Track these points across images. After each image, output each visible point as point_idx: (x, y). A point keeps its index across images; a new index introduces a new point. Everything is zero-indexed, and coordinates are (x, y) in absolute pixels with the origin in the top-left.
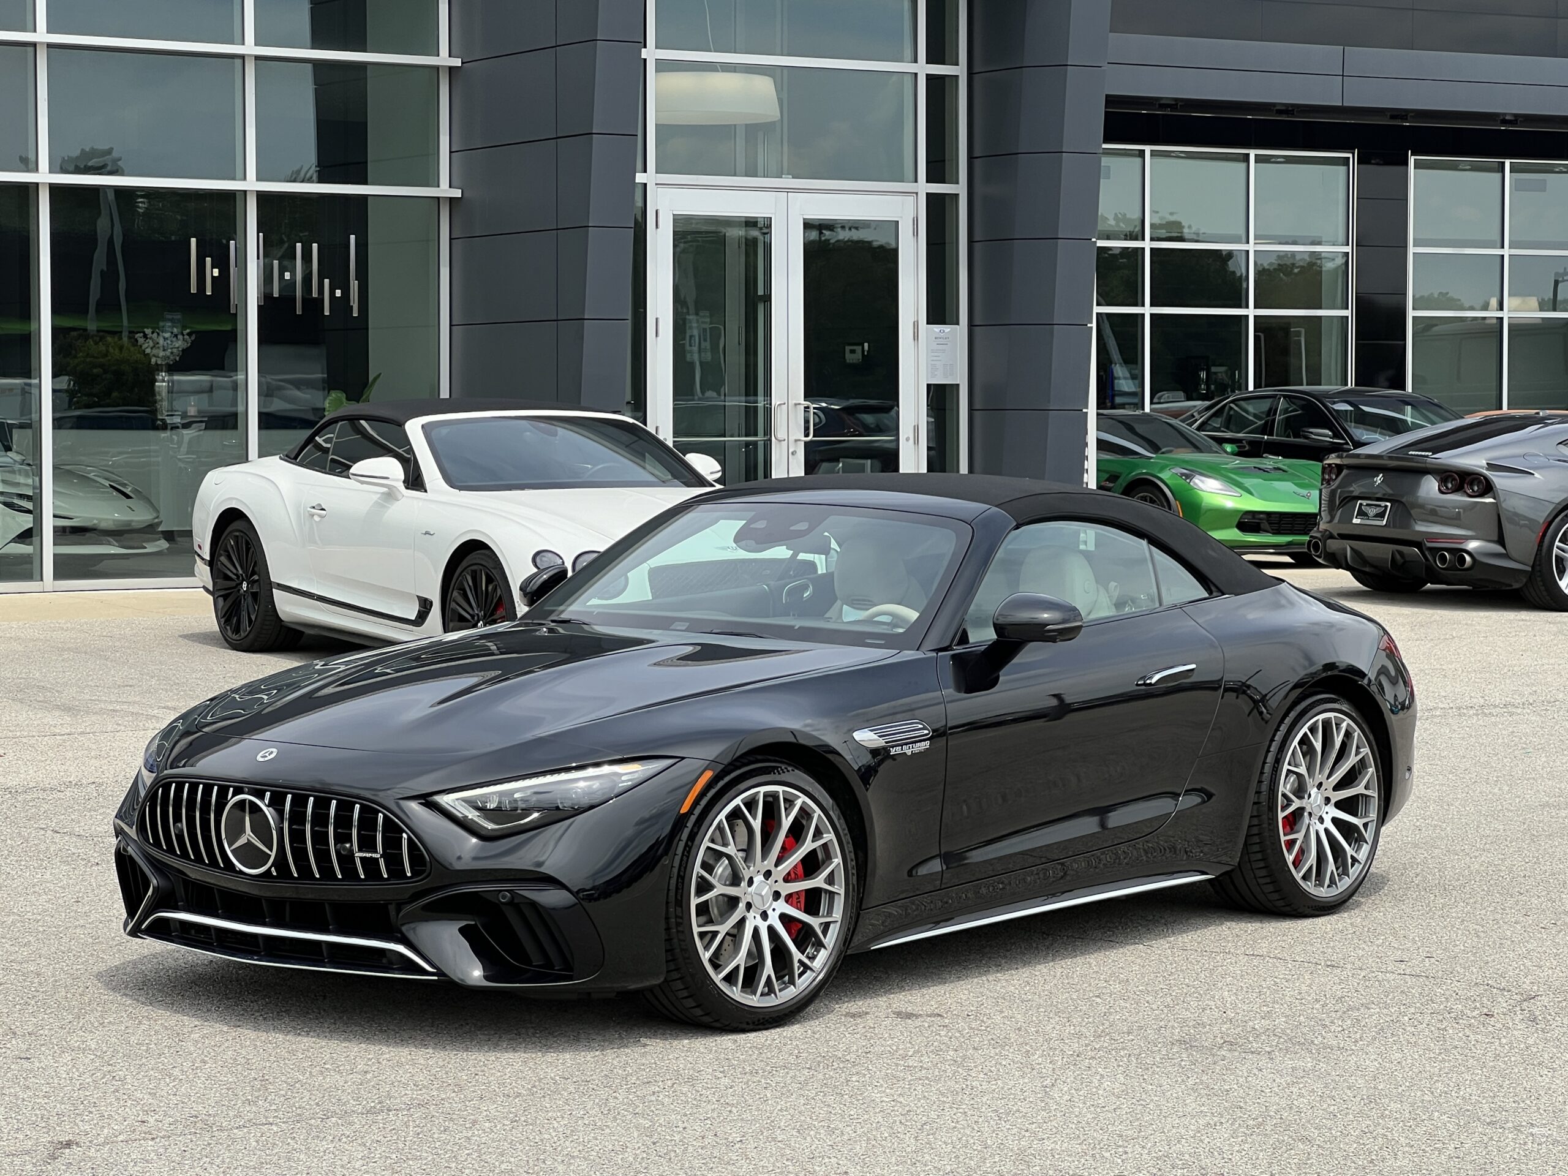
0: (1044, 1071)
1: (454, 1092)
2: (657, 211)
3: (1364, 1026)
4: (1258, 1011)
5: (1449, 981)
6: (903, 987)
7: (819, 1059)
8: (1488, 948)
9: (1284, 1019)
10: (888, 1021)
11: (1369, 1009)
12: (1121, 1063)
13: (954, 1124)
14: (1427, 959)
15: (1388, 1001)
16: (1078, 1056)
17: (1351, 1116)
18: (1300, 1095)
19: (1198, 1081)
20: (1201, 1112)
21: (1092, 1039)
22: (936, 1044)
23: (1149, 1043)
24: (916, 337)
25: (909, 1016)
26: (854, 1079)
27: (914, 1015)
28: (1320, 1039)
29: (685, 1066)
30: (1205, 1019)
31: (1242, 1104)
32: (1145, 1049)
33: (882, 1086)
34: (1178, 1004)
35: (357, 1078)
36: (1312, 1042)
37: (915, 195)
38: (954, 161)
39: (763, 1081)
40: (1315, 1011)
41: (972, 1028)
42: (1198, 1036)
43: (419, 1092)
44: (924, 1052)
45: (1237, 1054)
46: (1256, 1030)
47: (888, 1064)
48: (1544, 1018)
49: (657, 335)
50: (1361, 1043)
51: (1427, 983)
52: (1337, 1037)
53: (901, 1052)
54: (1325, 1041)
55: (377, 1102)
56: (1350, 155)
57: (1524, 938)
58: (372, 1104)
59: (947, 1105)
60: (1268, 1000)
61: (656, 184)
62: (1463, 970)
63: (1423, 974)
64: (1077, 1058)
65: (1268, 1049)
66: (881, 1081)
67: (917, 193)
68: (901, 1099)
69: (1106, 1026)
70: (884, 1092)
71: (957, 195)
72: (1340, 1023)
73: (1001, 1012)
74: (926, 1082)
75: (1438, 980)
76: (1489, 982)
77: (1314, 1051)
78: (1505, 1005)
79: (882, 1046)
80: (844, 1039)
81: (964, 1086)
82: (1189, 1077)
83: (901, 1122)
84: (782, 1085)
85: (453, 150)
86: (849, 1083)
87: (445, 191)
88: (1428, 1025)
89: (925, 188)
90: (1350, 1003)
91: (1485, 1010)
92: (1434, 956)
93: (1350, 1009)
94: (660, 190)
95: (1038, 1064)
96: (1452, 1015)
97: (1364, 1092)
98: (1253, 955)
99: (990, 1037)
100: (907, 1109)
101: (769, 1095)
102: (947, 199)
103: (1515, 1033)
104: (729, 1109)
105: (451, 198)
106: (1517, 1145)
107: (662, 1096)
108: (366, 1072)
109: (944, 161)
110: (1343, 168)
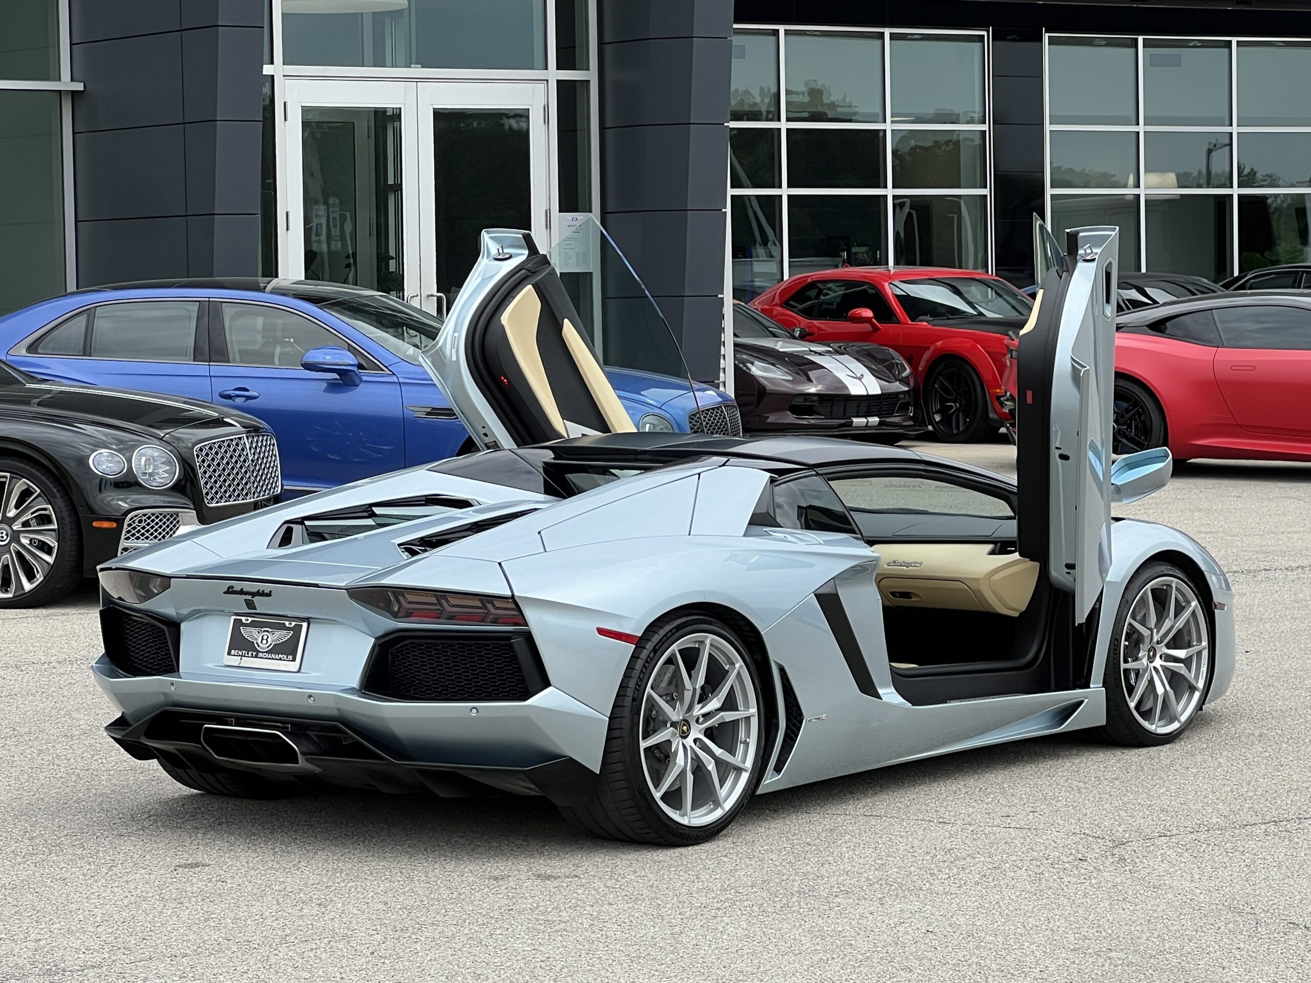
0: (673, 921)
1: (124, 954)
2: (285, 103)
3: (968, 873)
4: (873, 863)
5: (1050, 832)
6: (542, 852)
7: (465, 916)
8: (1087, 802)
9: (896, 870)
10: (529, 883)
11: (974, 858)
12: (744, 912)
13: (590, 968)
14: (1031, 814)
15: (993, 851)
16: (705, 907)
17: (950, 948)
18: (907, 933)
19: (814, 924)
20: (816, 950)
21: (719, 892)
22: (573, 901)
23: (771, 894)
24: (548, 226)
25: (548, 877)
26: (498, 932)
27: (554, 877)
28: (928, 885)
29: (340, 926)
30: (823, 871)
31: (853, 942)
32: (767, 899)
33: (523, 938)
34: (799, 861)
35: (32, 945)
36: (921, 889)
37: (545, 82)
38: (585, 47)
39: (413, 937)
40: (925, 862)
41: (607, 887)
42: (816, 887)
43: (91, 956)
44: (563, 908)
45: (851, 900)
46: (870, 880)
47: (529, 919)
48: (1132, 861)
49: (287, 229)
50: (964, 887)
51: (1029, 834)
52: (943, 883)
53: (542, 908)
54: (932, 887)
55: (52, 964)
56: (985, 33)
57: (1122, 792)
58: (48, 967)
59: (583, 952)
60: (883, 854)
61: (284, 76)
62: (1063, 822)
63: (1026, 827)
64: (705, 910)
65: (879, 896)
66: (523, 934)
67: (547, 81)
68: (542, 948)
69: (732, 881)
70: (525, 943)
71: (589, 81)
72: (947, 871)
73: (635, 872)
74: (564, 933)
75: (1040, 832)
76: (1086, 832)
77: (921, 896)
78: (1098, 851)
79: (524, 903)
80: (488, 899)
81: (600, 936)
82: (805, 922)
83: (541, 967)
84: (430, 940)
85: (73, 42)
86: (494, 936)
87: (66, 83)
88: (1026, 870)
89: (554, 74)
90: (958, 854)
91: (1080, 856)
92: (1038, 809)
93: (957, 859)
94: (288, 82)
95: (668, 915)
96: (1048, 861)
97: (964, 928)
98: (871, 815)
99: (623, 894)
100: (547, 955)
101: (419, 948)
102: (578, 84)
103: (1105, 874)
104: (383, 960)
105: (73, 92)
106: (1096, 967)
107: (319, 953)
108: (39, 940)
109: (574, 47)
110: (977, 45)
